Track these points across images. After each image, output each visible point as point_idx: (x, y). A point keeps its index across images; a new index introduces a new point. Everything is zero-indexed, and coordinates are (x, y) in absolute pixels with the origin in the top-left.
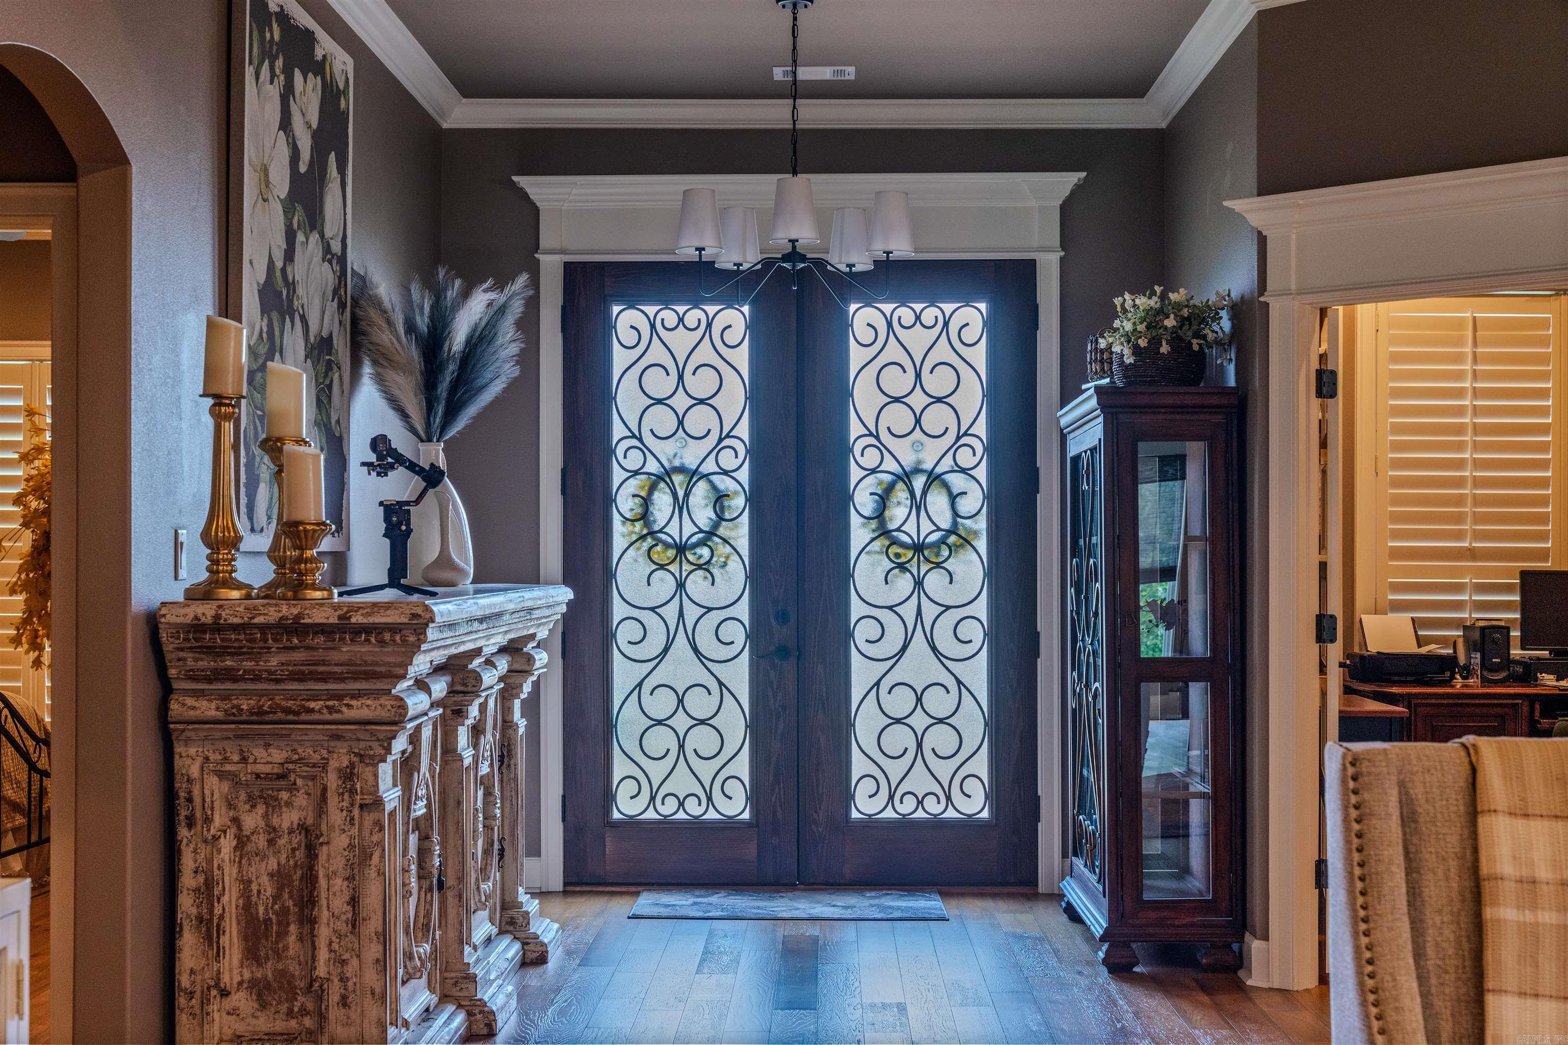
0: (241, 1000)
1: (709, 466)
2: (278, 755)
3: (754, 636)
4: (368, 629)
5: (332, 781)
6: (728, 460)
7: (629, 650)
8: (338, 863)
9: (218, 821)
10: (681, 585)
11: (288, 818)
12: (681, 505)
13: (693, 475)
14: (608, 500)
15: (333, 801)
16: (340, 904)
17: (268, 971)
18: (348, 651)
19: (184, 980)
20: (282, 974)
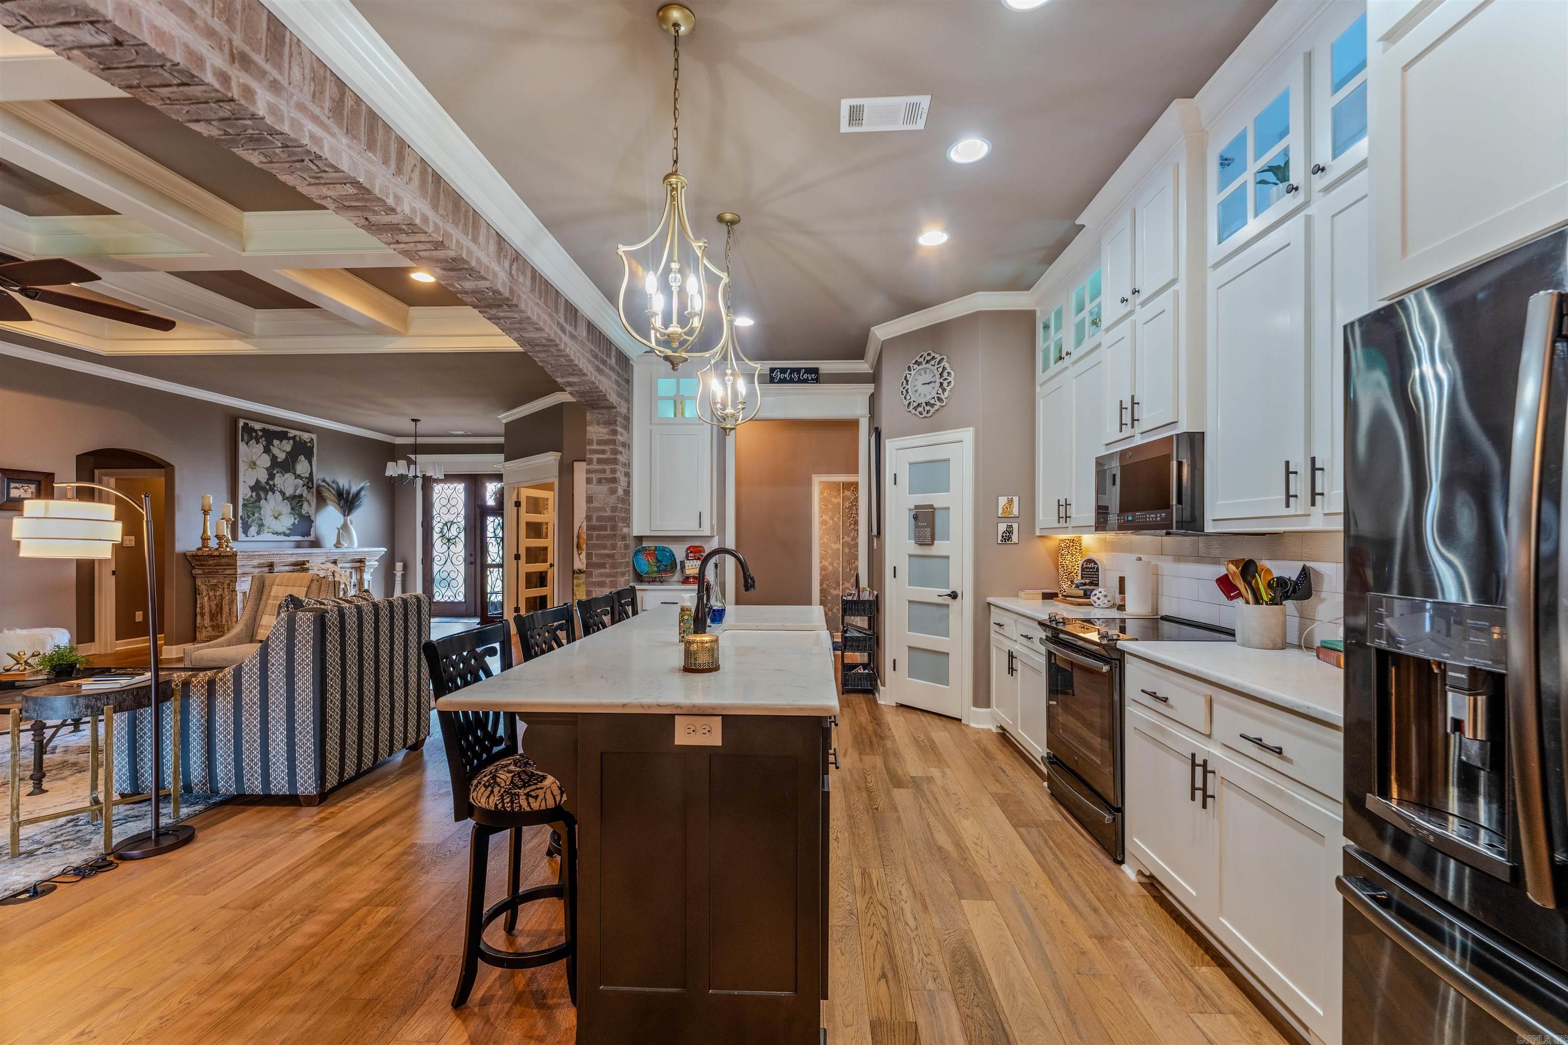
0: (209, 629)
1: (455, 521)
2: (215, 581)
3: (465, 560)
4: (226, 556)
5: (226, 586)
6: (459, 519)
7: (437, 563)
8: (227, 602)
9: (204, 594)
10: (449, 548)
11: (218, 593)
12: (449, 530)
13: (452, 523)
14: (432, 528)
15: (226, 590)
16: (227, 610)
17: (214, 623)
18: (223, 561)
19: (198, 625)
20: (217, 624)
